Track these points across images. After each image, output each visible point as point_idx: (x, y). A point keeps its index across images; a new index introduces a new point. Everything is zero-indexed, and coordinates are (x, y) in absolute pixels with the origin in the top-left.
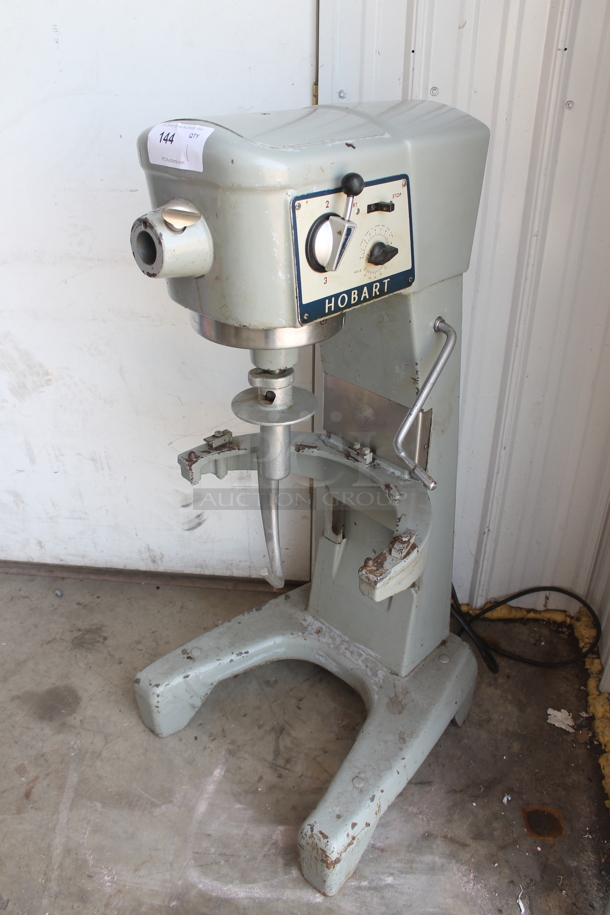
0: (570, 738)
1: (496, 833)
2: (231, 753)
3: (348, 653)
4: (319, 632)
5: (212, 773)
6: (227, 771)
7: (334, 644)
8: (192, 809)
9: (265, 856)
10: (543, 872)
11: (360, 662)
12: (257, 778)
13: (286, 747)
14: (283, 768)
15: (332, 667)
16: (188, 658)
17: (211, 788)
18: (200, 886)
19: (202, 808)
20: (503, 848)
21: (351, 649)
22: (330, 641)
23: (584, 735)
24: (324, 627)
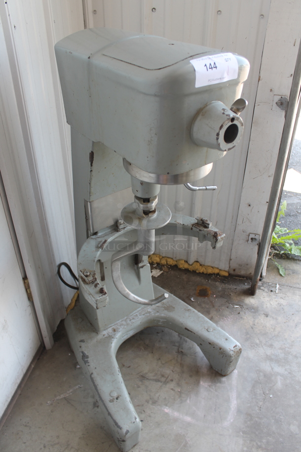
0: (166, 273)
1: (207, 307)
2: (154, 402)
3: (133, 321)
4: (114, 330)
5: (167, 413)
6: (166, 405)
7: (125, 325)
8: (189, 424)
9: (216, 391)
10: (223, 297)
11: (140, 317)
12: (172, 392)
13: (154, 376)
14: (167, 379)
15: (131, 333)
16: (117, 399)
17: (176, 414)
18: (232, 421)
19: (188, 419)
20: (214, 306)
21: (131, 318)
22: (122, 327)
23: (165, 268)
24: (113, 327)
